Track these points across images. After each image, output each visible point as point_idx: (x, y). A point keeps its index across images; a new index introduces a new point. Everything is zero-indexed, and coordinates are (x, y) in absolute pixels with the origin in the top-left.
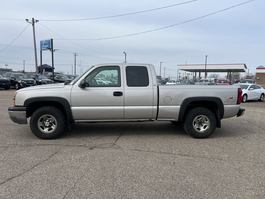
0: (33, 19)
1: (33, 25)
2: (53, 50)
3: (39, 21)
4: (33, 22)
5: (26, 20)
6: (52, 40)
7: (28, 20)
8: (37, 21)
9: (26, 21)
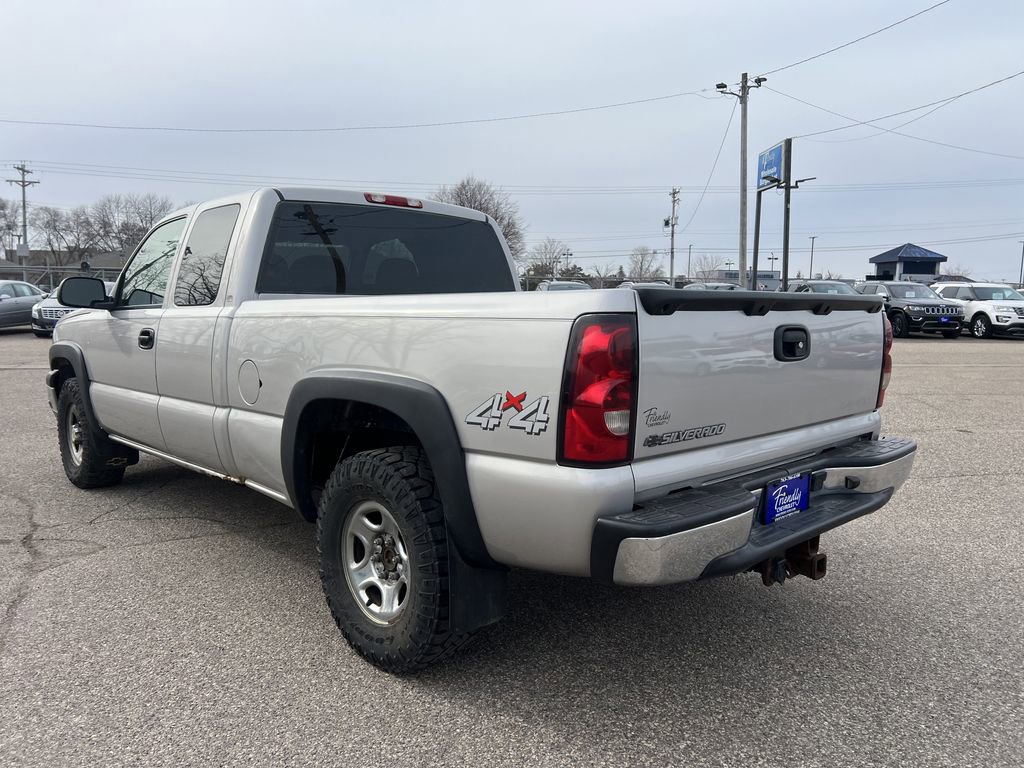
0: (745, 76)
1: (743, 99)
2: (793, 184)
3: (765, 80)
4: (745, 88)
5: (719, 86)
6: (788, 142)
7: (725, 86)
8: (759, 81)
9: (716, 93)
